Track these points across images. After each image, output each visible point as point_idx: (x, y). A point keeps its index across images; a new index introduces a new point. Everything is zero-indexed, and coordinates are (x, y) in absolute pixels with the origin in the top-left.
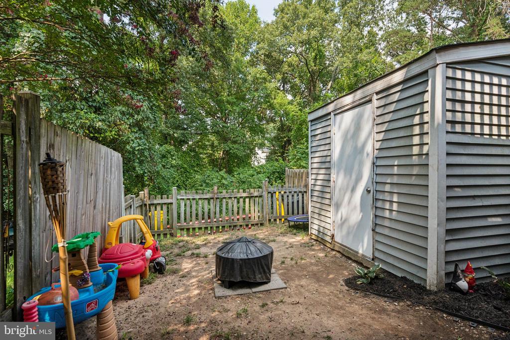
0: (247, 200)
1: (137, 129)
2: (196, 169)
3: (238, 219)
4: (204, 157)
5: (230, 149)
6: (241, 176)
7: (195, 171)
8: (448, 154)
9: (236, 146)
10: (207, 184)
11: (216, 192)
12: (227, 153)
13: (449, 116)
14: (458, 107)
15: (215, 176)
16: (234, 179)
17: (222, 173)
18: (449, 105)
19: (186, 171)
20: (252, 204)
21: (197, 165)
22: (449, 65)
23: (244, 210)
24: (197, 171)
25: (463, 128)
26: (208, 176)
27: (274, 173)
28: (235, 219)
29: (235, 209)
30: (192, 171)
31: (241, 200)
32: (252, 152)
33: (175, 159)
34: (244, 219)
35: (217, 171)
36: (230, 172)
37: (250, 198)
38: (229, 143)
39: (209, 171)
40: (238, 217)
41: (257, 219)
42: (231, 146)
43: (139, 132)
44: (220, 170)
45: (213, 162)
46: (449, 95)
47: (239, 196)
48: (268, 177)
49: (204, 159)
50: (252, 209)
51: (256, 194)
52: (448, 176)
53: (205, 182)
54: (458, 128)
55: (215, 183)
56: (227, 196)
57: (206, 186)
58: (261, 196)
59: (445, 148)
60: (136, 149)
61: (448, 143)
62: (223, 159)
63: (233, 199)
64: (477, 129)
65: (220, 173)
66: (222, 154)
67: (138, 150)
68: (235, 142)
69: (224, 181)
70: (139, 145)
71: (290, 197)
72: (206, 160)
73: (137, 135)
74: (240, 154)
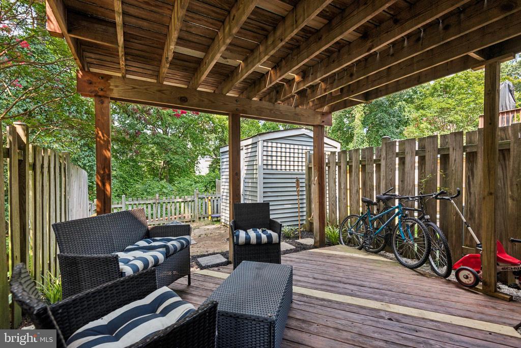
0: (182, 204)
1: (87, 148)
2: (135, 178)
3: (175, 218)
4: (143, 165)
5: (171, 160)
6: (182, 185)
7: (135, 180)
8: (264, 178)
9: (176, 157)
10: (149, 192)
11: (158, 198)
12: (167, 163)
13: (265, 162)
14: (269, 158)
15: (156, 185)
16: (174, 188)
17: (163, 182)
18: (265, 158)
19: (125, 181)
20: (186, 207)
21: (137, 174)
22: (264, 141)
23: (180, 211)
24: (137, 181)
25: (272, 167)
26: (149, 185)
27: (210, 182)
28: (173, 218)
29: (173, 211)
30: (131, 180)
31: (178, 204)
32: (194, 161)
33: (115, 170)
34: (180, 218)
35: (158, 180)
36: (171, 181)
37: (185, 202)
38: (169, 154)
39: (149, 180)
40: (175, 217)
41: (190, 217)
42: (172, 156)
43: (88, 151)
44: (161, 179)
45: (154, 172)
46: (265, 153)
47: (175, 201)
48: (205, 186)
49: (144, 167)
50: (186, 210)
51: (189, 199)
52: (264, 187)
53: (146, 191)
54: (269, 167)
55: (156, 192)
56: (166, 201)
57: (147, 195)
58: (193, 201)
59: (262, 176)
60: (87, 165)
61: (264, 174)
62: (164, 168)
63: (171, 203)
64: (274, 167)
65: (161, 182)
66: (162, 163)
67: (88, 166)
68: (176, 153)
69: (164, 190)
70: (89, 162)
71: (215, 201)
72: (145, 169)
73: (87, 153)
74: (181, 163)
